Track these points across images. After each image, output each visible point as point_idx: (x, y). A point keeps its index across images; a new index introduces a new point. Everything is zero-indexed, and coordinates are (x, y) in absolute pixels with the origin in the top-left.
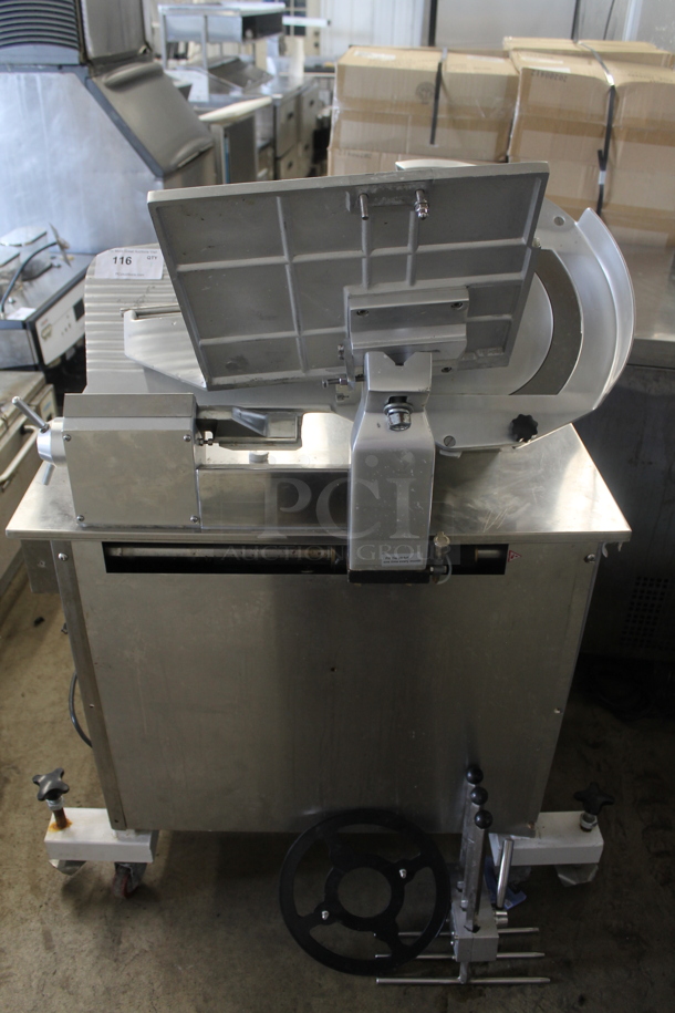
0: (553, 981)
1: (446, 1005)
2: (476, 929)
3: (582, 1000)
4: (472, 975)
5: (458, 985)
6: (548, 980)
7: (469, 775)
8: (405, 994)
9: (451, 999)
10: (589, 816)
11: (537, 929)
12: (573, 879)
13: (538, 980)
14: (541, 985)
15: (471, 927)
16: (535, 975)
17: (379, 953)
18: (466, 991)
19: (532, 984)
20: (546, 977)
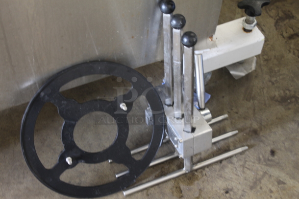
0: (250, 147)
1: (181, 191)
2: (193, 130)
3: (273, 153)
4: (193, 163)
5: (185, 174)
6: (246, 148)
7: (164, 7)
8: (148, 195)
9: (183, 186)
10: (251, 18)
11: (226, 116)
12: (241, 71)
13: (239, 150)
14: (241, 153)
15: (190, 130)
16: (236, 148)
17: (117, 174)
18: (191, 177)
19: (236, 155)
20: (243, 146)
